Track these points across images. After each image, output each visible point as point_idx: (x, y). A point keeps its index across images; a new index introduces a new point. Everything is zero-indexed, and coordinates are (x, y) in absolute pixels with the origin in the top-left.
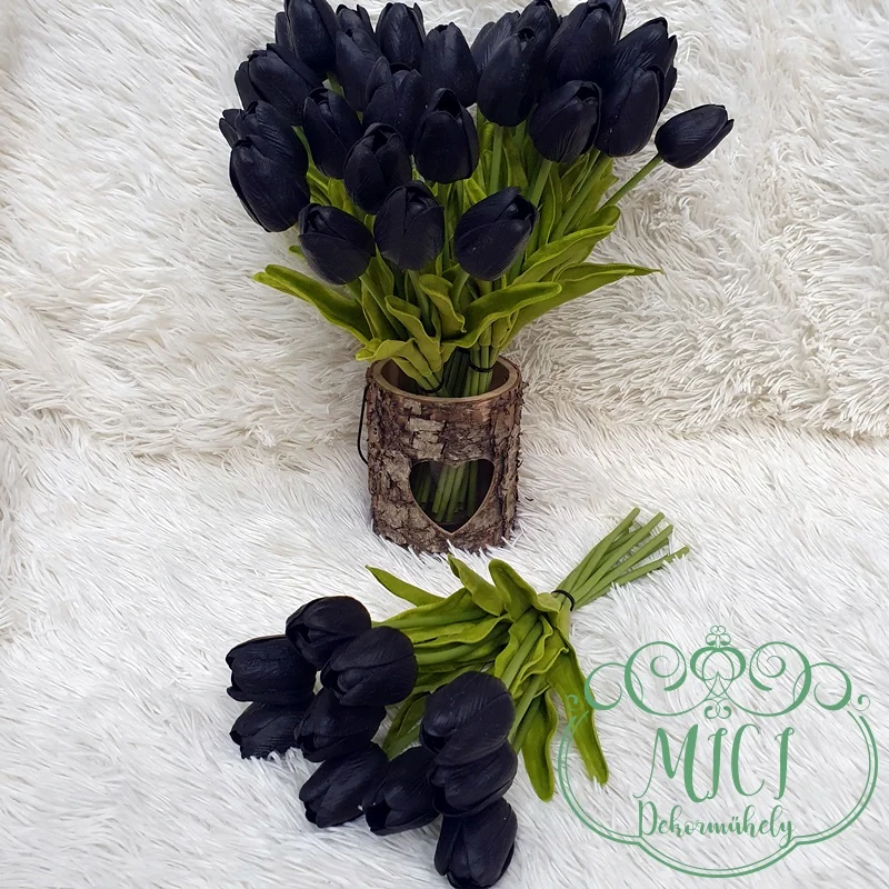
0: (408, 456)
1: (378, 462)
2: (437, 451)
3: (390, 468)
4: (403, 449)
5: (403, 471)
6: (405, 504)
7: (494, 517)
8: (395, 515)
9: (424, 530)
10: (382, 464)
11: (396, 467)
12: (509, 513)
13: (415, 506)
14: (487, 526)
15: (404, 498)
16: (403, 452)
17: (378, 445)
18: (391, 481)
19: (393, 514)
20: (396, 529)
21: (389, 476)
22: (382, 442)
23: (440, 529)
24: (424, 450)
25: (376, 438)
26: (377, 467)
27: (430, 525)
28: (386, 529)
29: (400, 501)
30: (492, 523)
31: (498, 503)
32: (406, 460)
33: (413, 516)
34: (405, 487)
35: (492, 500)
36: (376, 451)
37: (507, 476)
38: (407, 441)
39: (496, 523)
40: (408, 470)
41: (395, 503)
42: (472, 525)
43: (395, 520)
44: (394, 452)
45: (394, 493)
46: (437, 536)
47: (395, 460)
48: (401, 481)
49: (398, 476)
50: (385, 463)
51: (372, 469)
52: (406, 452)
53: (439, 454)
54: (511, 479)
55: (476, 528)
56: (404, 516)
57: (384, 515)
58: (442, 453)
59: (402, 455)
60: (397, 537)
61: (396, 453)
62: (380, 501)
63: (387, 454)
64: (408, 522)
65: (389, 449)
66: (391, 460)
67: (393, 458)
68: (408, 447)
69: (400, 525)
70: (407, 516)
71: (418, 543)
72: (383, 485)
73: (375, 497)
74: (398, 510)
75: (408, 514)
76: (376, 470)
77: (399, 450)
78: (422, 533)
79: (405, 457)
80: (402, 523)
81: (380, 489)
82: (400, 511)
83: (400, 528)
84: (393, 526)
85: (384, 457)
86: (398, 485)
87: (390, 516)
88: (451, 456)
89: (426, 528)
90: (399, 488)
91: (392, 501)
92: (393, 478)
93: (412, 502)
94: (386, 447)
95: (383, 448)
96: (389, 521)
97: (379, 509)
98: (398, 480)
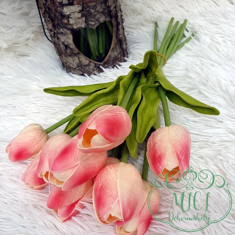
0: (69, 29)
1: (56, 38)
2: (83, 22)
3: (63, 39)
4: (65, 26)
5: (69, 39)
6: (76, 55)
7: (119, 50)
8: (73, 62)
9: (88, 65)
11: (65, 37)
12: (124, 46)
13: (80, 54)
14: (117, 55)
15: (74, 52)
16: (66, 28)
17: (53, 29)
18: (65, 46)
20: (75, 68)
21: (63, 43)
22: (54, 26)
23: (96, 62)
24: (76, 23)
25: (50, 26)
26: (57, 41)
27: (90, 62)
28: (71, 70)
29: (73, 54)
30: (119, 52)
31: (119, 43)
32: (69, 32)
33: (81, 60)
34: (73, 46)
35: (116, 42)
36: (53, 33)
37: (120, 27)
38: (65, 21)
40: (71, 37)
41: (70, 56)
42: (110, 56)
43: (74, 64)
44: (61, 30)
45: (68, 51)
46: (95, 66)
47: (63, 34)
48: (70, 43)
49: (67, 42)
50: (59, 37)
51: (55, 44)
52: (67, 28)
53: (84, 23)
54: (122, 29)
55: (112, 57)
56: (77, 61)
57: (68, 63)
58: (86, 22)
59: (66, 30)
60: (77, 72)
61: (63, 30)
62: (64, 57)
63: (58, 32)
64: (80, 63)
65: (58, 29)
66: (61, 35)
67: (62, 33)
68: (68, 24)
69: (76, 66)
70: (79, 61)
71: (88, 72)
72: (62, 49)
73: (61, 56)
74: (73, 59)
75: (79, 60)
76: (56, 43)
77: (64, 28)
78: (88, 67)
79: (68, 30)
80: (77, 64)
81: (62, 52)
82: (74, 59)
83: (77, 67)
84: (73, 67)
85: (58, 34)
86: (69, 46)
87: (71, 63)
88: (91, 23)
89: (89, 64)
90: (70, 48)
91: (69, 55)
92: (66, 44)
93: (78, 53)
94: (57, 28)
95: (55, 30)
96: (71, 65)
97: (64, 61)
98: (68, 44)
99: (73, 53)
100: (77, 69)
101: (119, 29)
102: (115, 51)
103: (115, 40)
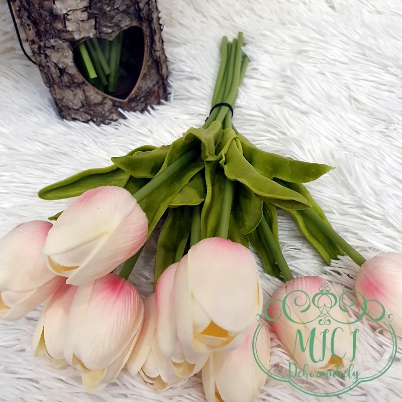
0: (65, 40)
1: (43, 56)
2: (90, 27)
3: (55, 57)
4: (59, 34)
5: (66, 57)
6: (79, 85)
7: (155, 78)
8: (74, 98)
9: (101, 103)
10: (46, 56)
11: (59, 55)
12: (164, 71)
13: (87, 85)
14: (151, 86)
15: (76, 81)
16: (60, 38)
17: (36, 39)
18: (60, 69)
19: (71, 97)
20: (78, 110)
21: (56, 65)
22: (38, 34)
23: (115, 99)
24: (79, 30)
25: (32, 34)
26: (44, 61)
27: (105, 98)
28: (70, 112)
29: (73, 85)
30: (154, 82)
31: (154, 66)
32: (65, 45)
33: (88, 94)
34: (73, 70)
35: (150, 63)
36: (37, 46)
37: (157, 38)
38: (59, 26)
39: (158, 82)
40: (70, 54)
41: (69, 87)
42: (140, 88)
43: (75, 102)
44: (52, 41)
45: (66, 79)
46: (114, 105)
47: (56, 48)
48: (68, 65)
49: (63, 63)
50: (48, 54)
51: (40, 66)
52: (63, 38)
53: (94, 30)
54: (159, 42)
55: (144, 89)
56: (81, 97)
57: (64, 101)
58: (95, 29)
59: (61, 42)
60: (81, 116)
61: (55, 42)
62: (57, 90)
63: (47, 45)
64: (86, 101)
65: (47, 40)
66: (52, 50)
67: (53, 47)
68: (64, 31)
69: (80, 105)
70: (84, 96)
71: (100, 115)
72: (55, 76)
73: (52, 89)
74: (74, 93)
75: (84, 94)
76: (44, 65)
77: (56, 37)
78: (100, 106)
79: (64, 42)
80: (82, 102)
81: (53, 80)
82: (76, 93)
83: (81, 108)
84: (75, 108)
85: (46, 49)
86: (66, 71)
87: (70, 101)
88: (104, 29)
89: (103, 101)
90: (68, 73)
91: (66, 86)
92: (60, 66)
93: (83, 83)
94: (43, 38)
95: (41, 41)
96: (71, 105)
97: (58, 97)
98: (65, 66)
99: (74, 83)
100: (80, 110)
101: (155, 42)
102: (147, 80)
103: (148, 61)
